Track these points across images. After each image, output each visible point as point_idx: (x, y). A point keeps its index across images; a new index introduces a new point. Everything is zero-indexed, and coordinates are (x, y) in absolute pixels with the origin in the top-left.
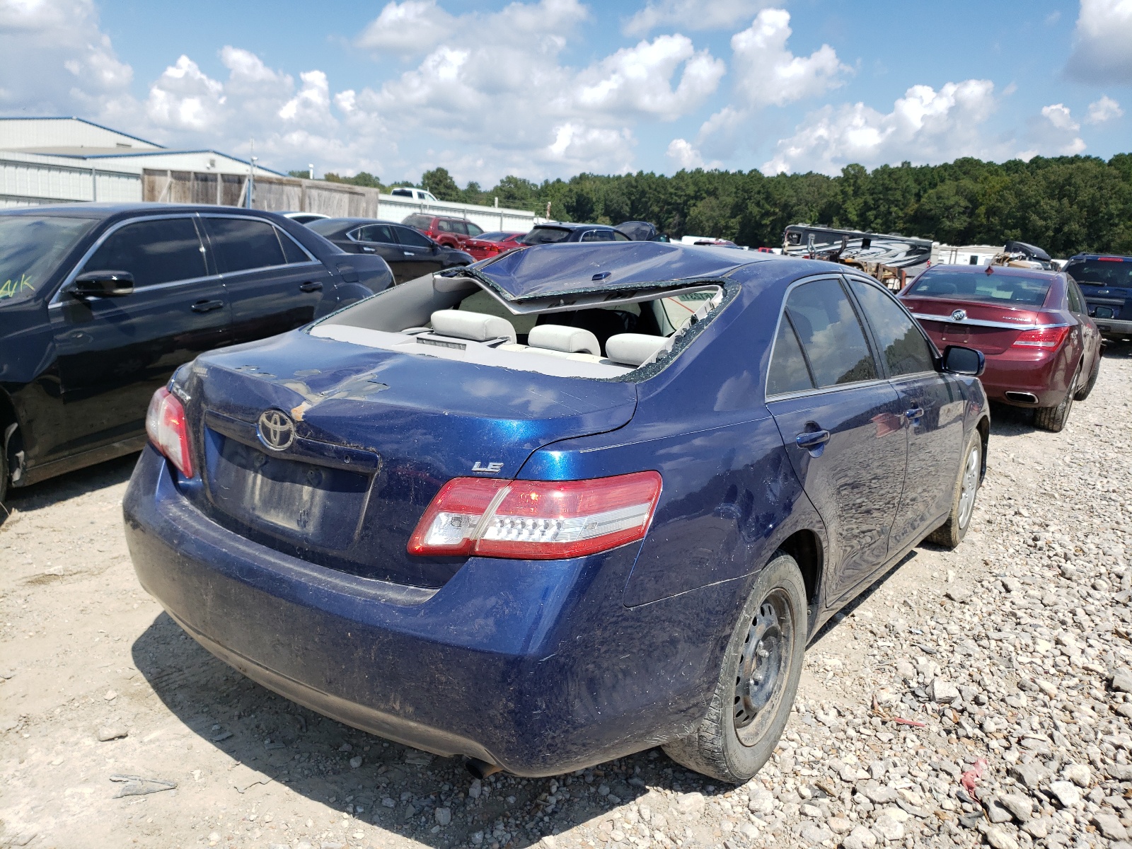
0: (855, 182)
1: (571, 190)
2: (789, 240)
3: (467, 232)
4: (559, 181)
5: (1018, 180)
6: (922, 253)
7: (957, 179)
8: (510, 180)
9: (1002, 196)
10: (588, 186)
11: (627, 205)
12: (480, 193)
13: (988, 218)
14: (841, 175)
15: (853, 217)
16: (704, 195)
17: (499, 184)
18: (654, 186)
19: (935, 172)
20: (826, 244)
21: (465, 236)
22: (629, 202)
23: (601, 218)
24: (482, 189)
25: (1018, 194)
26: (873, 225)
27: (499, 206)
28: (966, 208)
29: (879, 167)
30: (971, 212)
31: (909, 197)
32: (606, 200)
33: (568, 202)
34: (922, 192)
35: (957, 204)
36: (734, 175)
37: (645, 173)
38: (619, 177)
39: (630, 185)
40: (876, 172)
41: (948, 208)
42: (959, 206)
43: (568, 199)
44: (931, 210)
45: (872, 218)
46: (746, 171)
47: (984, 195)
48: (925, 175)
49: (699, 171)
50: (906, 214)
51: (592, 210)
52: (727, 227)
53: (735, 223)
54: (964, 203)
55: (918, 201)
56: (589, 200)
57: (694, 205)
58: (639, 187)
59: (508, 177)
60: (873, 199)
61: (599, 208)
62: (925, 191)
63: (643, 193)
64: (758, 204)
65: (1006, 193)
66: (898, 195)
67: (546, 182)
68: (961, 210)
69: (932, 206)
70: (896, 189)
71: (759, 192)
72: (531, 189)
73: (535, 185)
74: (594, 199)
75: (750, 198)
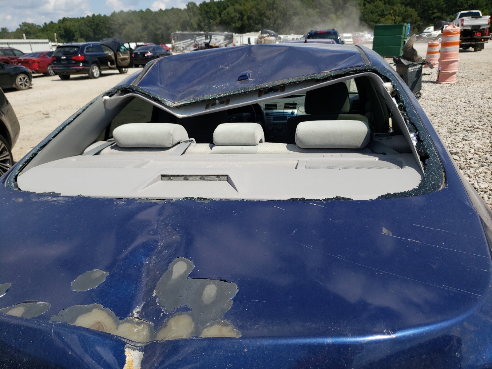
0: (193, 11)
1: (60, 27)
2: (174, 40)
3: (15, 55)
4: (52, 22)
5: (257, 4)
6: (230, 39)
7: (233, 5)
8: (25, 24)
9: (252, 11)
10: (68, 24)
11: (91, 31)
12: (9, 33)
13: (248, 21)
14: (186, 7)
15: (196, 27)
16: (127, 23)
17: (19, 27)
18: (102, 21)
19: (224, 3)
20: (190, 40)
21: (13, 57)
22: (92, 30)
23: (79, 39)
24: (10, 31)
25: (257, 10)
26: (204, 29)
27: (27, 38)
28: (239, 17)
29: (202, 3)
30: (241, 19)
31: (216, 15)
32: (80, 30)
33: (60, 33)
34: (221, 12)
35: (235, 16)
36: (139, 12)
37: (96, 15)
38: (83, 18)
39: (90, 21)
40: (201, 5)
41: (232, 18)
42: (237, 17)
43: (60, 32)
44: (226, 20)
45: (203, 26)
46: (144, 10)
47: (245, 11)
48: (221, 4)
49: (122, 12)
50: (216, 23)
51: (74, 36)
52: (142, 37)
53: (144, 34)
54: (238, 15)
55: (220, 16)
56: (71, 31)
57: (124, 28)
58: (95, 22)
59: (23, 23)
60: (202, 17)
61: (77, 35)
62: (222, 12)
63: (98, 25)
64: (153, 25)
65: (253, 10)
66: (212, 15)
67: (45, 23)
68: (238, 18)
69: (226, 18)
70: (210, 12)
71: (152, 19)
72: (37, 28)
73: (39, 26)
74: (73, 30)
75: (149, 22)
